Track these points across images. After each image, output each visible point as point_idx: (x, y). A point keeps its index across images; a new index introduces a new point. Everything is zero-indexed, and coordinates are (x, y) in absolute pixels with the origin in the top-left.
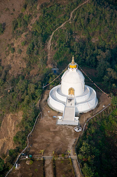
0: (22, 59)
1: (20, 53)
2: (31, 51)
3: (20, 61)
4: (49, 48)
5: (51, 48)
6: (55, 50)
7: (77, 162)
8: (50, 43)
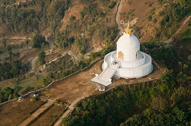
0: (154, 29)
1: (155, 23)
2: (164, 22)
3: (152, 30)
4: (185, 23)
5: (186, 24)
6: (189, 27)
7: (70, 112)
8: (189, 18)
